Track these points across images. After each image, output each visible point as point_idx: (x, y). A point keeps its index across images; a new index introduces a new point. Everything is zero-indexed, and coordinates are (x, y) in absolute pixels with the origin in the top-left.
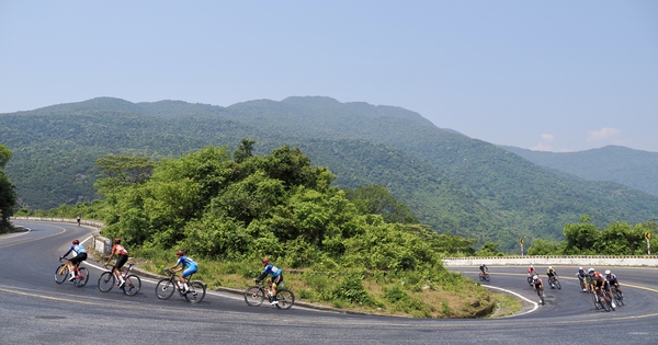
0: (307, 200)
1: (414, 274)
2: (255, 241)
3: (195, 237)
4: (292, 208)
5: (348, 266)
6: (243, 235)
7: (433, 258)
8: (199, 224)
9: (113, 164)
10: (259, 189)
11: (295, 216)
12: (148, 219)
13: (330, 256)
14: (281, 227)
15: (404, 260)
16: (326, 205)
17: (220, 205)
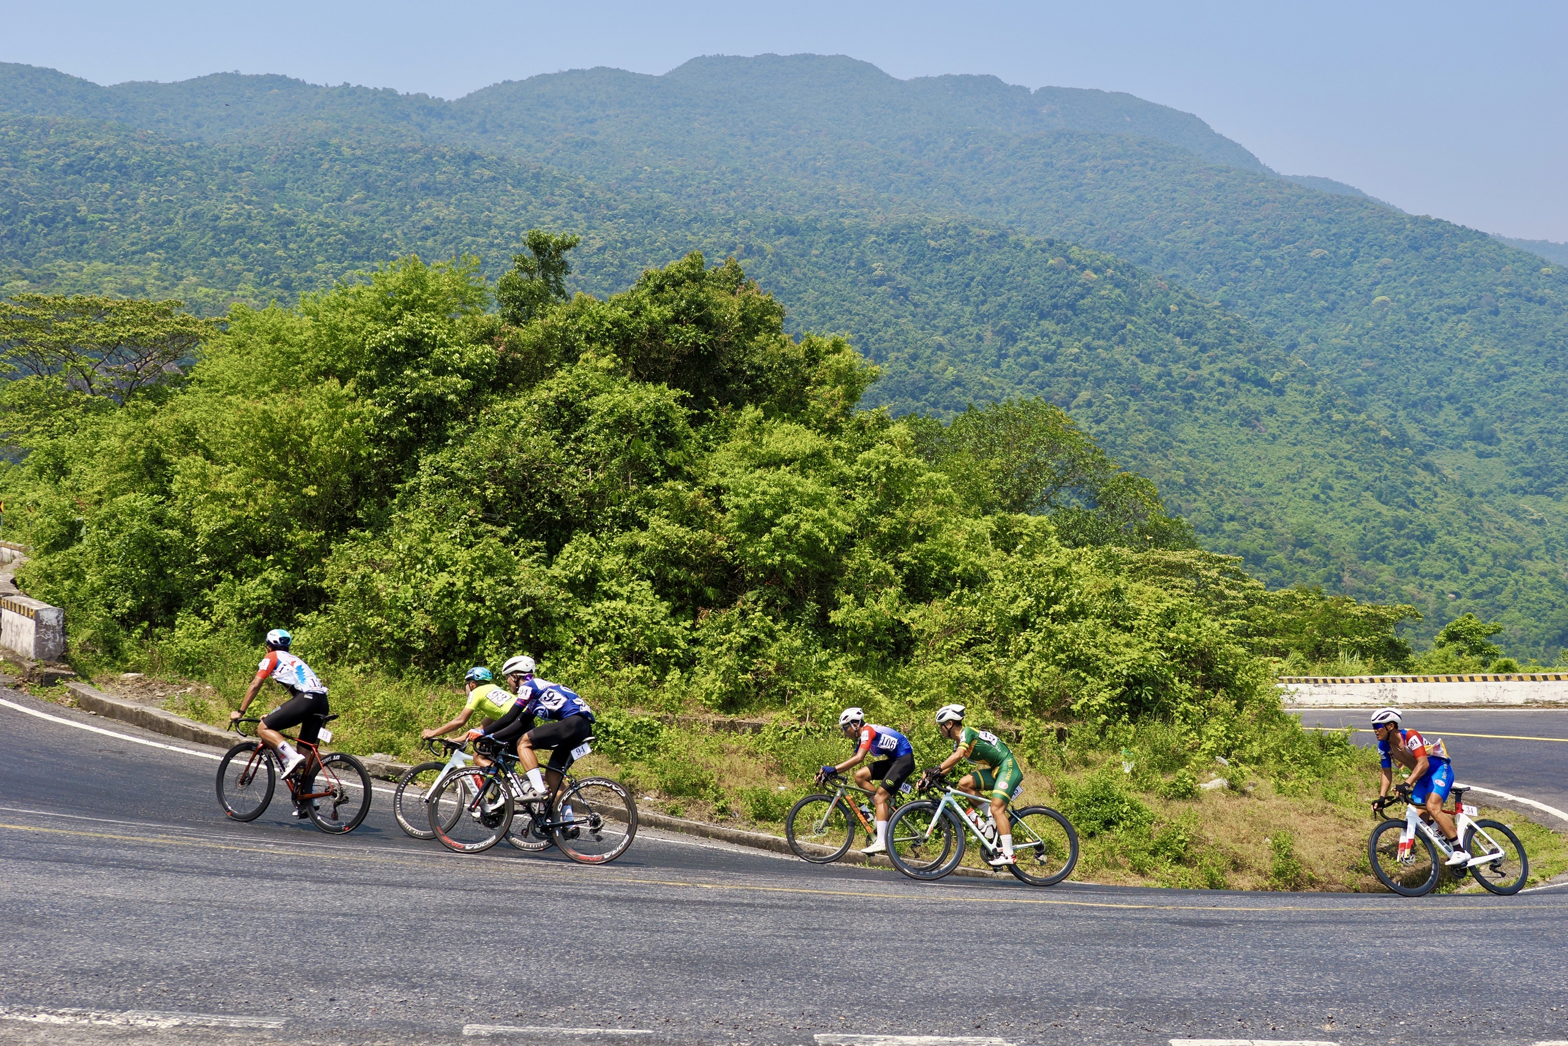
0: (774, 462)
1: (1172, 735)
2: (583, 612)
3: (368, 597)
4: (718, 490)
5: (924, 705)
6: (539, 590)
7: (1241, 678)
8: (377, 552)
9: (45, 326)
10: (594, 421)
11: (729, 521)
12: (190, 532)
13: (858, 667)
14: (679, 562)
15: (1135, 681)
16: (842, 480)
17: (453, 480)
